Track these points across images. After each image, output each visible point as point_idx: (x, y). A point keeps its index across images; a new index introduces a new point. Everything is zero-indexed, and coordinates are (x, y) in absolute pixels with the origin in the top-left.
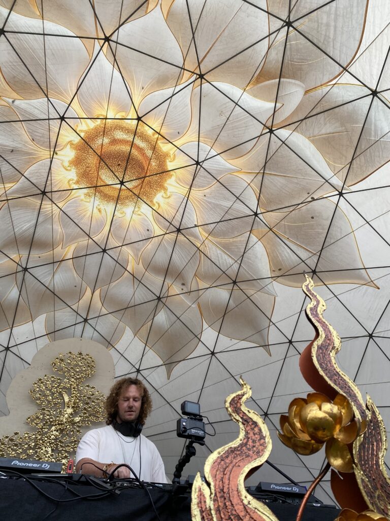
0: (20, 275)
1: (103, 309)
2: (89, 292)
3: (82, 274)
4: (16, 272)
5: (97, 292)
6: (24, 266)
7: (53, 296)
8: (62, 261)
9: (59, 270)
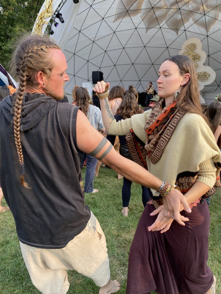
0: (179, 11)
1: (209, 10)
2: (201, 7)
3: (197, 3)
4: (177, 11)
5: (204, 6)
6: (179, 8)
7: (191, 12)
8: (188, 2)
9: (189, 5)
